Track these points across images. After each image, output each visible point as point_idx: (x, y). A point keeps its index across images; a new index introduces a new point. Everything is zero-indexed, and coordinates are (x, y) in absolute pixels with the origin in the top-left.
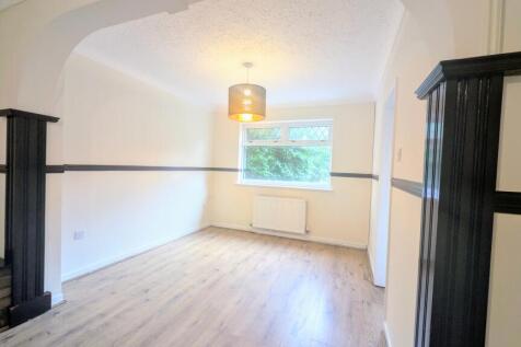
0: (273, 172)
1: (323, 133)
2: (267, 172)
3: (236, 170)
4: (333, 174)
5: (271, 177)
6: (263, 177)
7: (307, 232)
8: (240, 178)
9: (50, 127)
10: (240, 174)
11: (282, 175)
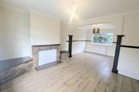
0: (99, 41)
1: (112, 34)
2: (98, 41)
3: (92, 41)
4: (113, 43)
5: (98, 43)
6: (97, 42)
7: (106, 53)
8: (92, 43)
9: (73, 37)
10: (92, 42)
11: (101, 42)
